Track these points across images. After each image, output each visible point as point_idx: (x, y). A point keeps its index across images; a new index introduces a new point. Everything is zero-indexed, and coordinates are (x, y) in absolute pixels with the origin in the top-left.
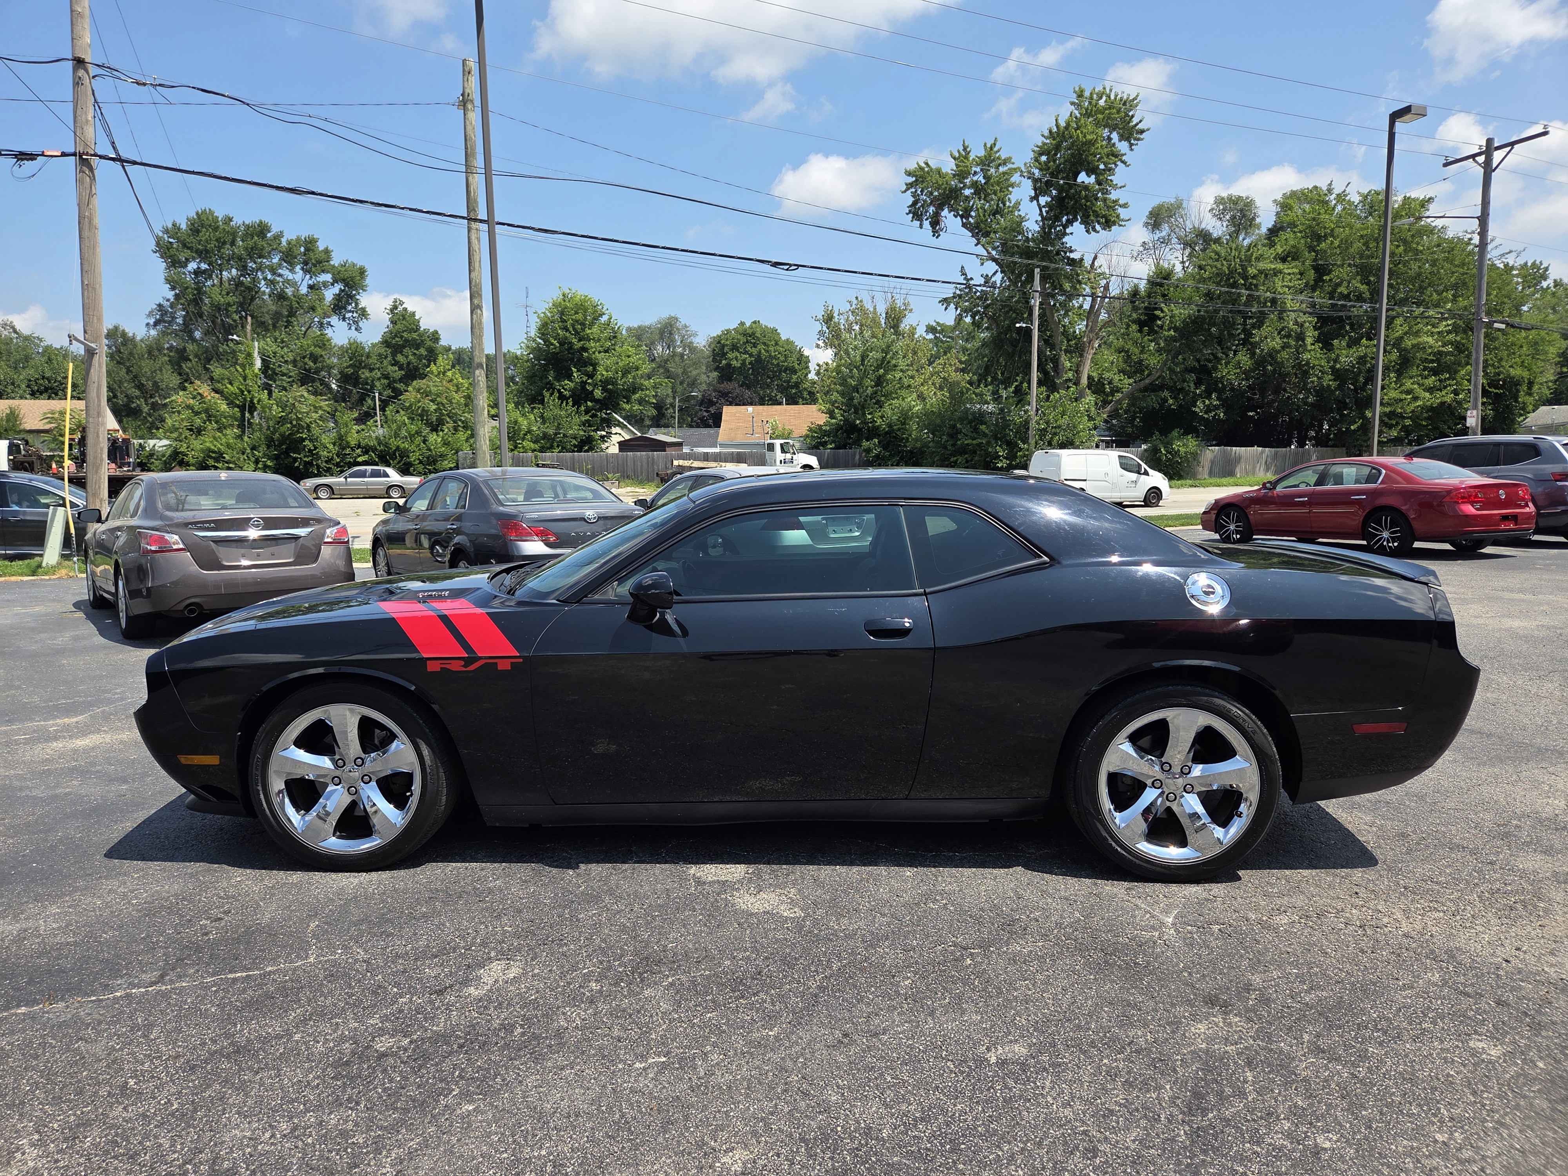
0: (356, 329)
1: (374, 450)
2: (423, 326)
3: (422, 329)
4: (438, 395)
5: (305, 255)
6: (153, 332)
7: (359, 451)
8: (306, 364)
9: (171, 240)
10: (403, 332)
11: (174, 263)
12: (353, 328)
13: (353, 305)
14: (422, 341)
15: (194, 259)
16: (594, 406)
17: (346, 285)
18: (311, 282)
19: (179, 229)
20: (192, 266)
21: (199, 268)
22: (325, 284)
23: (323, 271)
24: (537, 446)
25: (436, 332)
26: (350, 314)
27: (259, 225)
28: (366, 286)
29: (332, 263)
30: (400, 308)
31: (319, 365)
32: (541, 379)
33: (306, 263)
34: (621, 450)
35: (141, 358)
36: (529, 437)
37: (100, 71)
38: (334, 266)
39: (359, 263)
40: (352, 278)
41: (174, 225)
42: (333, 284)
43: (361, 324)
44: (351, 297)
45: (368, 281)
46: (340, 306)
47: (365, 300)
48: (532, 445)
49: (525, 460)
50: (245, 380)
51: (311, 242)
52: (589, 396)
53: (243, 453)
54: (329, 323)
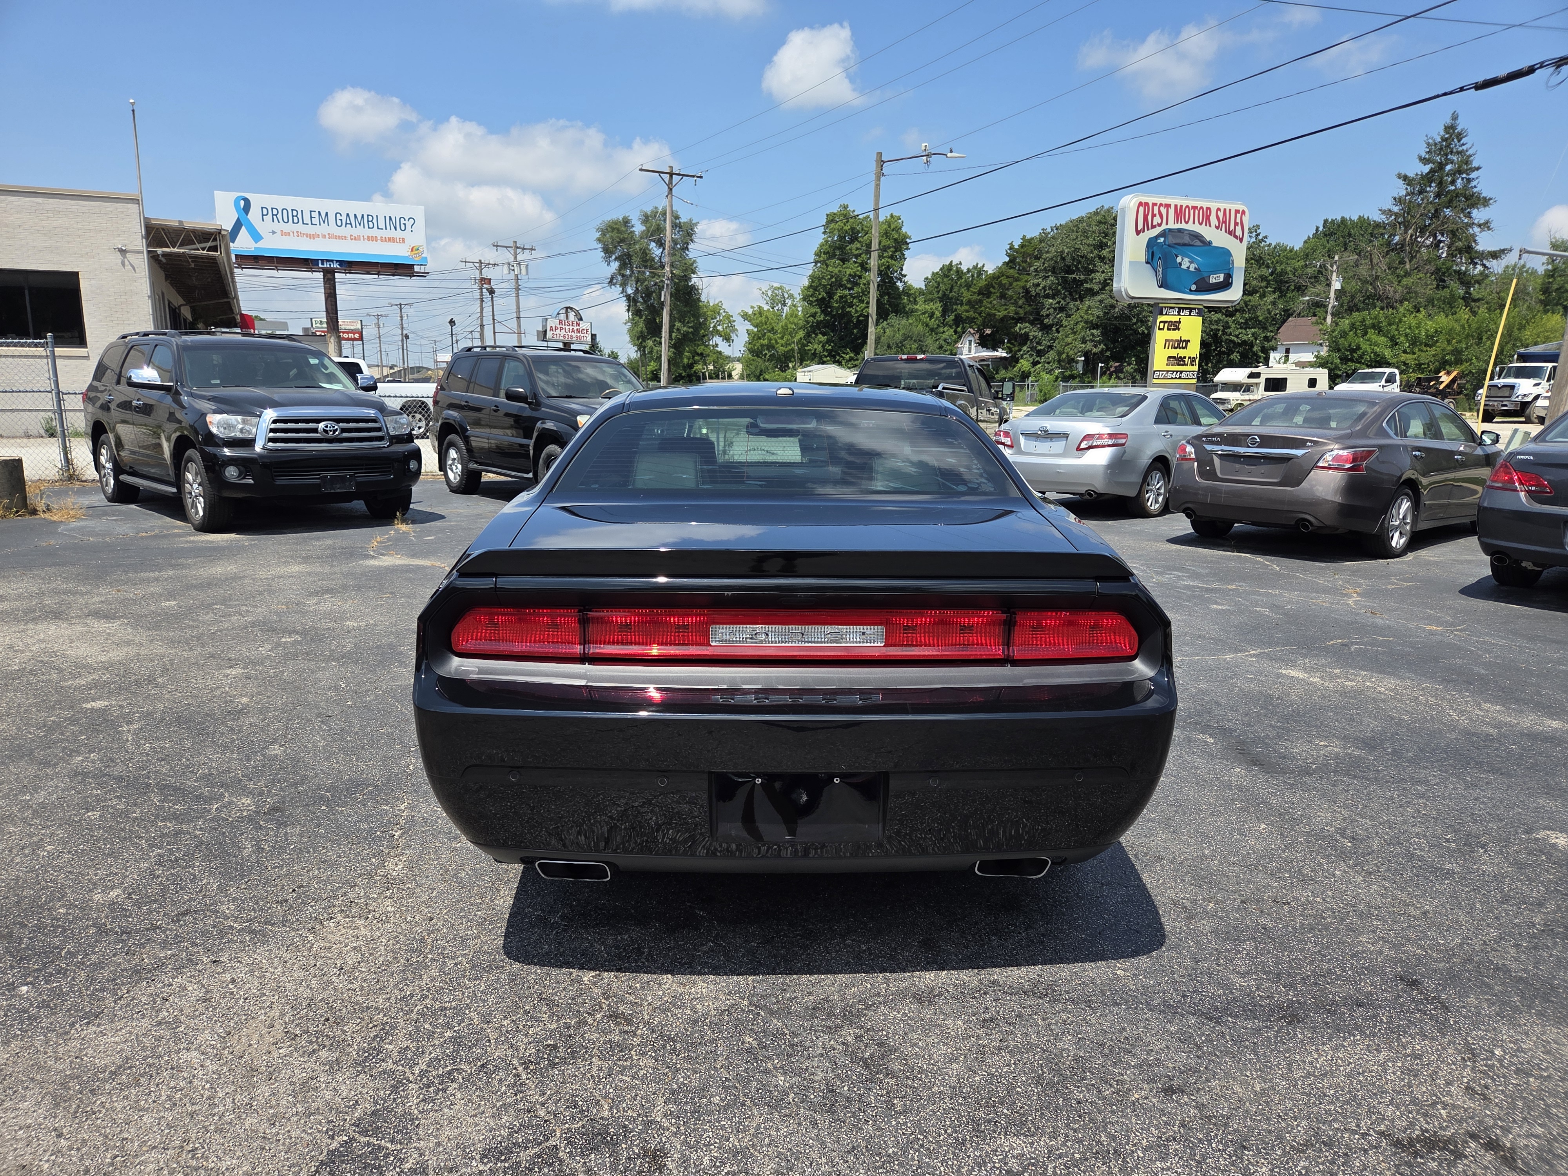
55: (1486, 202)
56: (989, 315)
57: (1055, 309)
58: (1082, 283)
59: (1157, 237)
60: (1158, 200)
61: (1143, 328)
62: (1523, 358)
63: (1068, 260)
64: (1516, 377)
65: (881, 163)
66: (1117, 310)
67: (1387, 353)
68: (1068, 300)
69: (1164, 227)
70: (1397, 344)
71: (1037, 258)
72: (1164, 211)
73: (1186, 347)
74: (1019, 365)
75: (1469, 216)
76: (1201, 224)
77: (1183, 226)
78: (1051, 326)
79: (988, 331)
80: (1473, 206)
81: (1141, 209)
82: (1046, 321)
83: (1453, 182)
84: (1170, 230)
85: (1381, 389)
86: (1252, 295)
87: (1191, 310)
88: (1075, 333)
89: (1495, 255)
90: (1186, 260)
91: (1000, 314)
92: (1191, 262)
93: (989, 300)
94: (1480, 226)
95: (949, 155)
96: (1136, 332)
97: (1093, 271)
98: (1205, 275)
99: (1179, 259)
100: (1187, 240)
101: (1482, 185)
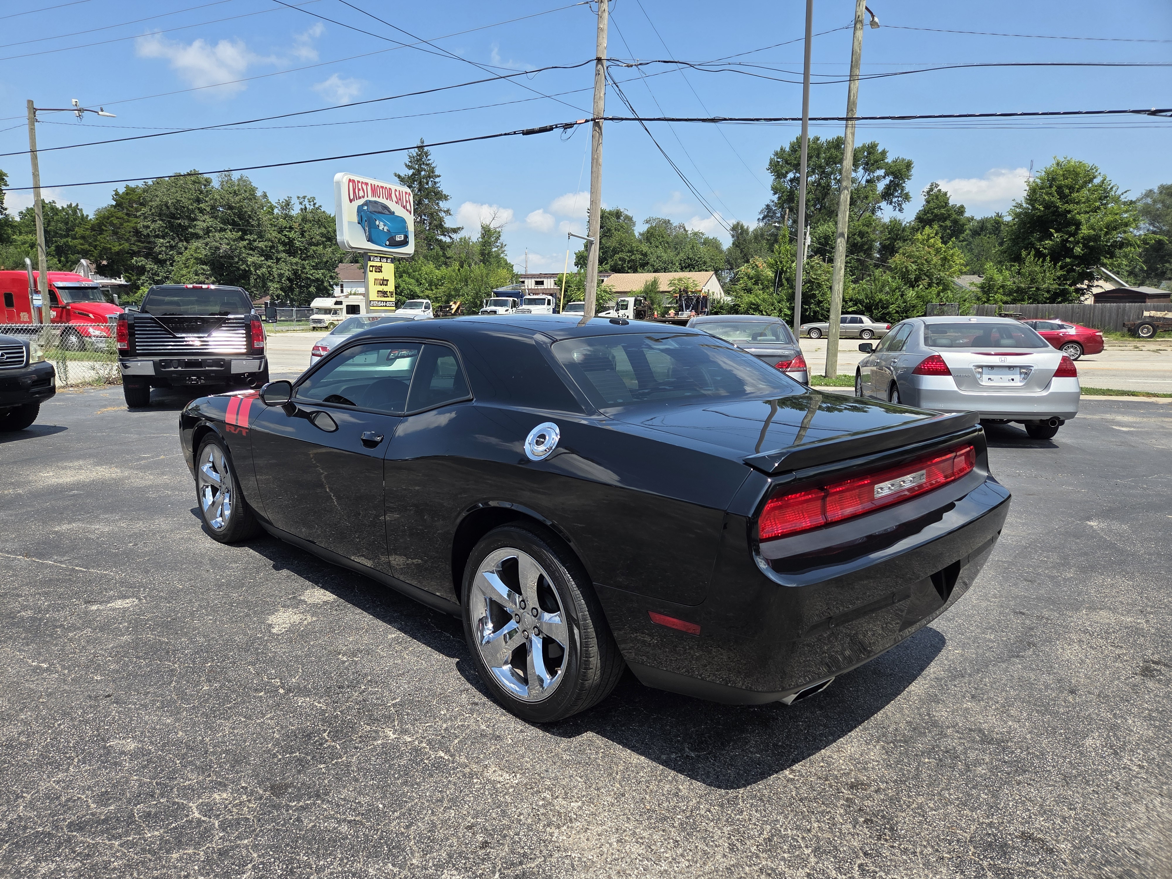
0: (899, 210)
1: (861, 302)
2: (951, 202)
3: (950, 205)
4: (918, 258)
5: (867, 157)
6: (761, 224)
7: (850, 304)
8: (855, 239)
9: (779, 160)
10: (934, 209)
11: (780, 175)
12: (897, 209)
13: (899, 191)
14: (949, 215)
15: (791, 171)
16: (1071, 262)
17: (896, 177)
18: (868, 178)
19: (784, 151)
20: (791, 175)
21: (795, 177)
22: (879, 178)
23: (878, 168)
24: (1009, 299)
25: (962, 207)
26: (896, 199)
27: (836, 140)
28: (911, 176)
29: (886, 161)
30: (936, 190)
31: (865, 239)
32: (1024, 239)
33: (867, 164)
34: (1095, 302)
35: (750, 242)
36: (1001, 291)
37: (609, 63)
38: (887, 163)
39: (907, 158)
40: (899, 171)
41: (781, 149)
42: (884, 177)
43: (903, 206)
44: (898, 185)
45: (913, 171)
46: (887, 195)
47: (909, 186)
48: (1005, 298)
49: (989, 310)
50: (779, 254)
51: (872, 147)
52: (1069, 252)
53: (772, 305)
54: (879, 208)
55: (446, 198)
56: (104, 248)
57: (167, 247)
58: (186, 228)
59: (363, 205)
60: (361, 179)
61: (244, 266)
62: (498, 294)
63: (172, 210)
64: (495, 306)
65: (33, 110)
66: (221, 251)
67: (417, 290)
68: (177, 240)
69: (366, 199)
70: (421, 284)
71: (143, 204)
72: (364, 187)
73: (386, 285)
74: (141, 291)
75: (438, 204)
76: (387, 199)
77: (377, 199)
78: (165, 261)
79: (105, 262)
80: (440, 199)
81: (351, 184)
82: (160, 256)
83: (427, 183)
84: (370, 201)
85: (422, 313)
86: (317, 246)
87: (387, 258)
88: (187, 267)
89: (455, 231)
90: (382, 223)
91: (116, 249)
92: (385, 226)
93: (102, 236)
94: (445, 212)
95: (100, 113)
96: (238, 269)
97: (195, 219)
98: (393, 235)
99: (377, 222)
100: (380, 209)
101: (444, 186)
